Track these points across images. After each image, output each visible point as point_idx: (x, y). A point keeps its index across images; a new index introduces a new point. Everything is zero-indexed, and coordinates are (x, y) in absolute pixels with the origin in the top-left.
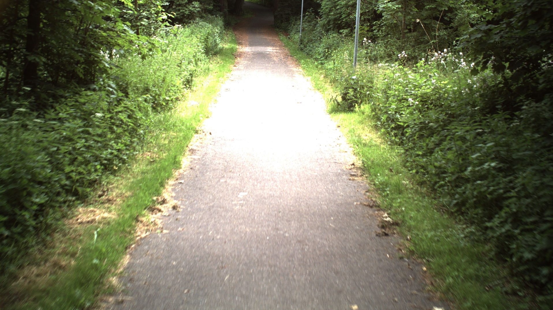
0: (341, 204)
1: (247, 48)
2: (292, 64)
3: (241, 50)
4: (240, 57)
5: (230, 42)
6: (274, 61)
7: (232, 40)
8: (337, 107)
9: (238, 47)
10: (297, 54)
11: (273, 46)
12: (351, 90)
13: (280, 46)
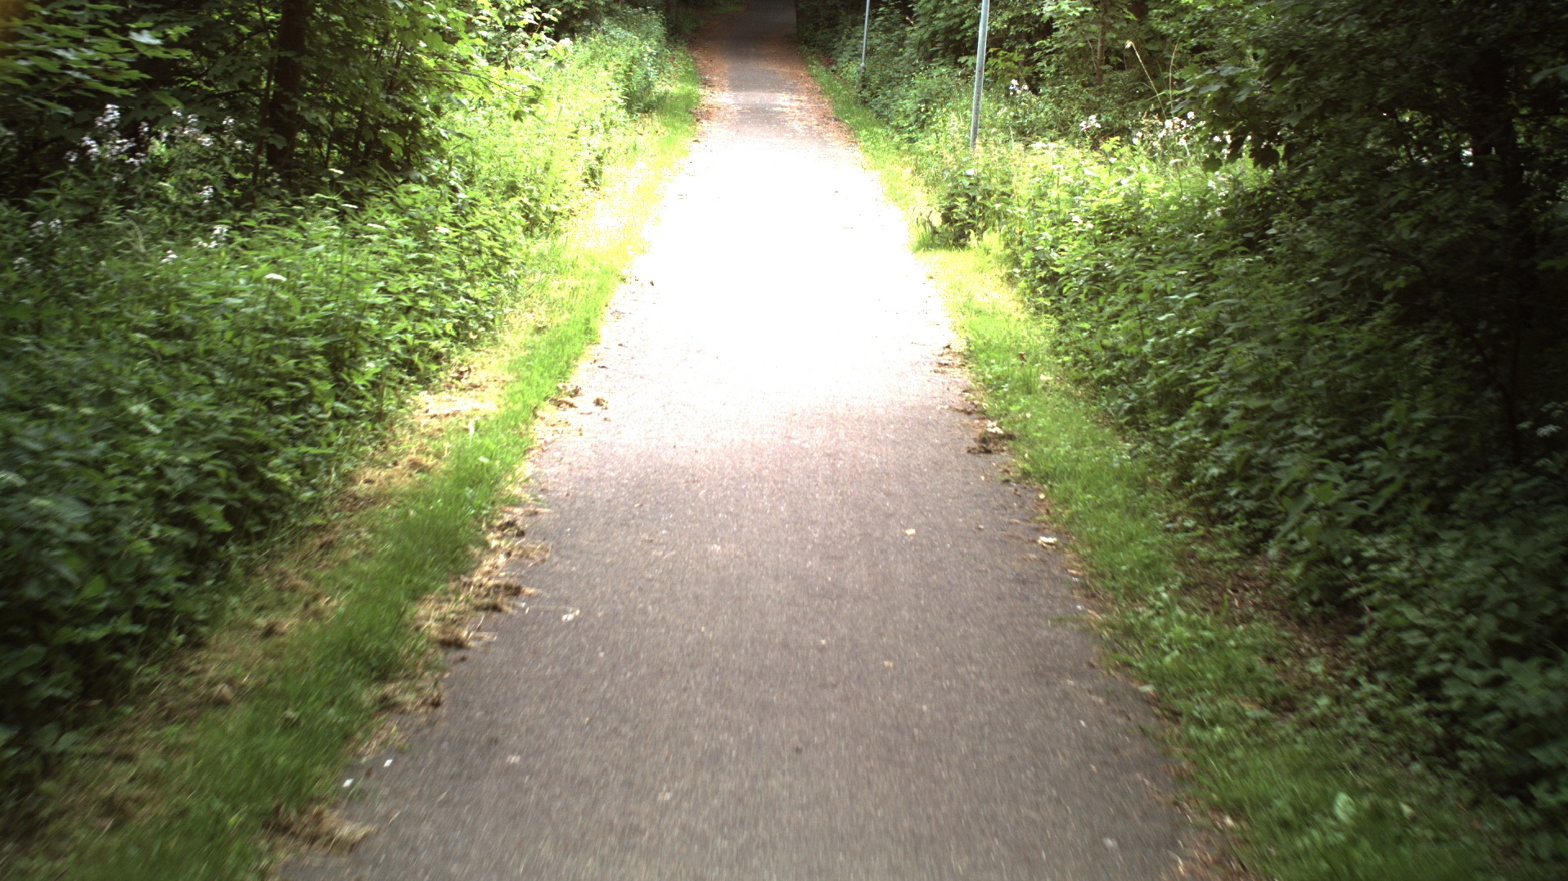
0: (913, 408)
1: (726, 94)
2: (838, 138)
3: (710, 101)
4: (708, 119)
5: (682, 79)
6: (793, 130)
7: (687, 72)
8: (932, 239)
9: (701, 91)
10: (853, 114)
11: (792, 90)
12: (961, 200)
13: (810, 92)
